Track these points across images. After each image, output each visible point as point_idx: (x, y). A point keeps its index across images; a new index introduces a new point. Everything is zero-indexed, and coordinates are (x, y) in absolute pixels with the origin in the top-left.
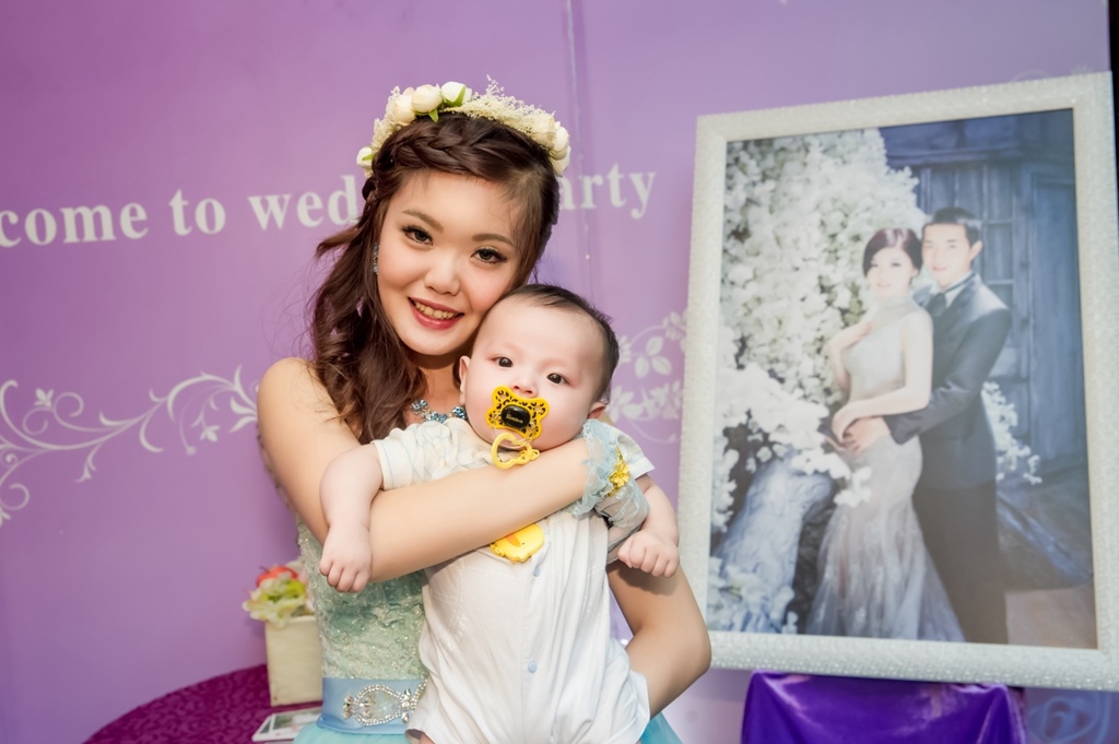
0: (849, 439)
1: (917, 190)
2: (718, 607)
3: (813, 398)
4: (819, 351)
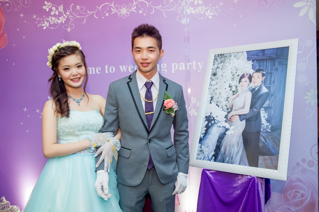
0: (231, 120)
1: (253, 65)
2: (199, 154)
3: (224, 110)
4: (227, 100)
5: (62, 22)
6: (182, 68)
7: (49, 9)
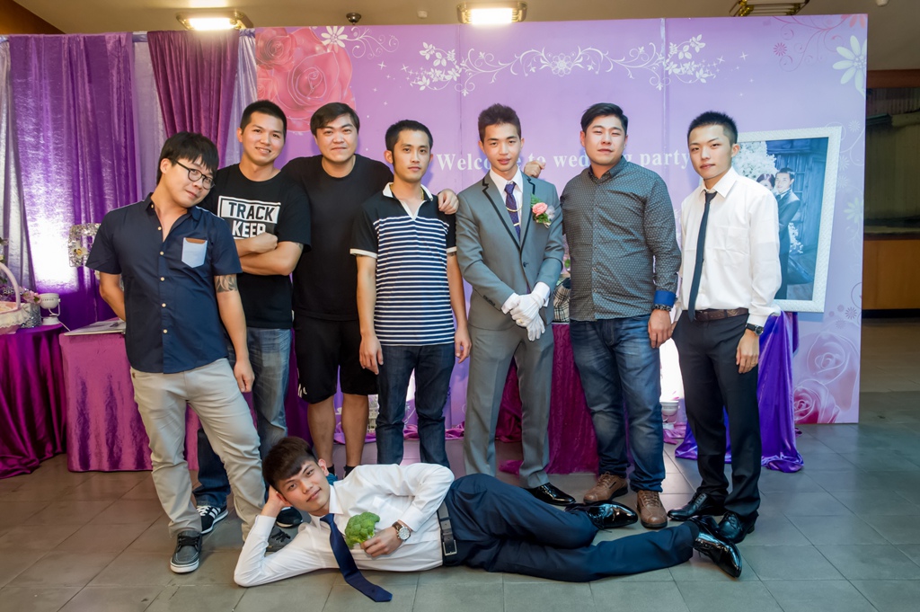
5: (452, 79)
6: (657, 162)
7: (431, 55)
